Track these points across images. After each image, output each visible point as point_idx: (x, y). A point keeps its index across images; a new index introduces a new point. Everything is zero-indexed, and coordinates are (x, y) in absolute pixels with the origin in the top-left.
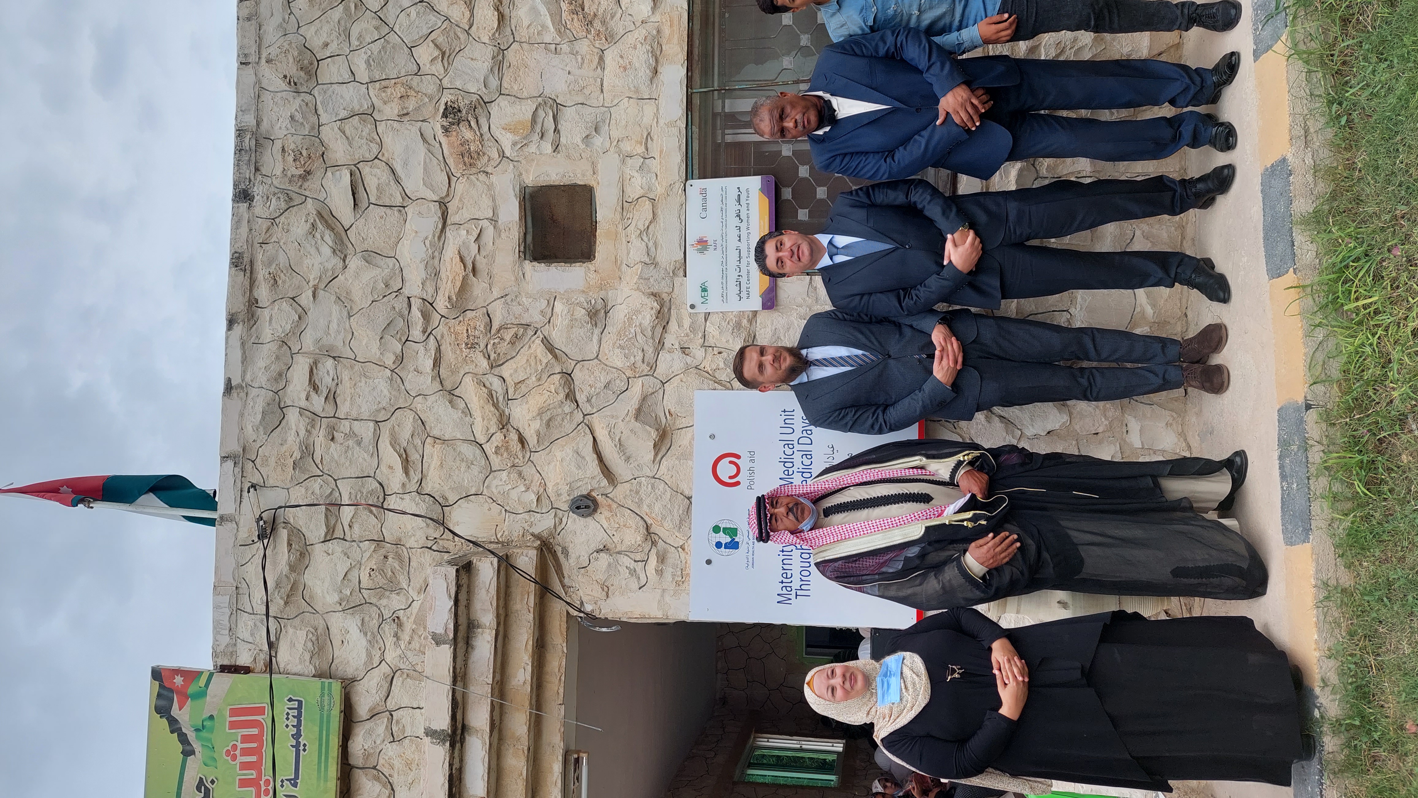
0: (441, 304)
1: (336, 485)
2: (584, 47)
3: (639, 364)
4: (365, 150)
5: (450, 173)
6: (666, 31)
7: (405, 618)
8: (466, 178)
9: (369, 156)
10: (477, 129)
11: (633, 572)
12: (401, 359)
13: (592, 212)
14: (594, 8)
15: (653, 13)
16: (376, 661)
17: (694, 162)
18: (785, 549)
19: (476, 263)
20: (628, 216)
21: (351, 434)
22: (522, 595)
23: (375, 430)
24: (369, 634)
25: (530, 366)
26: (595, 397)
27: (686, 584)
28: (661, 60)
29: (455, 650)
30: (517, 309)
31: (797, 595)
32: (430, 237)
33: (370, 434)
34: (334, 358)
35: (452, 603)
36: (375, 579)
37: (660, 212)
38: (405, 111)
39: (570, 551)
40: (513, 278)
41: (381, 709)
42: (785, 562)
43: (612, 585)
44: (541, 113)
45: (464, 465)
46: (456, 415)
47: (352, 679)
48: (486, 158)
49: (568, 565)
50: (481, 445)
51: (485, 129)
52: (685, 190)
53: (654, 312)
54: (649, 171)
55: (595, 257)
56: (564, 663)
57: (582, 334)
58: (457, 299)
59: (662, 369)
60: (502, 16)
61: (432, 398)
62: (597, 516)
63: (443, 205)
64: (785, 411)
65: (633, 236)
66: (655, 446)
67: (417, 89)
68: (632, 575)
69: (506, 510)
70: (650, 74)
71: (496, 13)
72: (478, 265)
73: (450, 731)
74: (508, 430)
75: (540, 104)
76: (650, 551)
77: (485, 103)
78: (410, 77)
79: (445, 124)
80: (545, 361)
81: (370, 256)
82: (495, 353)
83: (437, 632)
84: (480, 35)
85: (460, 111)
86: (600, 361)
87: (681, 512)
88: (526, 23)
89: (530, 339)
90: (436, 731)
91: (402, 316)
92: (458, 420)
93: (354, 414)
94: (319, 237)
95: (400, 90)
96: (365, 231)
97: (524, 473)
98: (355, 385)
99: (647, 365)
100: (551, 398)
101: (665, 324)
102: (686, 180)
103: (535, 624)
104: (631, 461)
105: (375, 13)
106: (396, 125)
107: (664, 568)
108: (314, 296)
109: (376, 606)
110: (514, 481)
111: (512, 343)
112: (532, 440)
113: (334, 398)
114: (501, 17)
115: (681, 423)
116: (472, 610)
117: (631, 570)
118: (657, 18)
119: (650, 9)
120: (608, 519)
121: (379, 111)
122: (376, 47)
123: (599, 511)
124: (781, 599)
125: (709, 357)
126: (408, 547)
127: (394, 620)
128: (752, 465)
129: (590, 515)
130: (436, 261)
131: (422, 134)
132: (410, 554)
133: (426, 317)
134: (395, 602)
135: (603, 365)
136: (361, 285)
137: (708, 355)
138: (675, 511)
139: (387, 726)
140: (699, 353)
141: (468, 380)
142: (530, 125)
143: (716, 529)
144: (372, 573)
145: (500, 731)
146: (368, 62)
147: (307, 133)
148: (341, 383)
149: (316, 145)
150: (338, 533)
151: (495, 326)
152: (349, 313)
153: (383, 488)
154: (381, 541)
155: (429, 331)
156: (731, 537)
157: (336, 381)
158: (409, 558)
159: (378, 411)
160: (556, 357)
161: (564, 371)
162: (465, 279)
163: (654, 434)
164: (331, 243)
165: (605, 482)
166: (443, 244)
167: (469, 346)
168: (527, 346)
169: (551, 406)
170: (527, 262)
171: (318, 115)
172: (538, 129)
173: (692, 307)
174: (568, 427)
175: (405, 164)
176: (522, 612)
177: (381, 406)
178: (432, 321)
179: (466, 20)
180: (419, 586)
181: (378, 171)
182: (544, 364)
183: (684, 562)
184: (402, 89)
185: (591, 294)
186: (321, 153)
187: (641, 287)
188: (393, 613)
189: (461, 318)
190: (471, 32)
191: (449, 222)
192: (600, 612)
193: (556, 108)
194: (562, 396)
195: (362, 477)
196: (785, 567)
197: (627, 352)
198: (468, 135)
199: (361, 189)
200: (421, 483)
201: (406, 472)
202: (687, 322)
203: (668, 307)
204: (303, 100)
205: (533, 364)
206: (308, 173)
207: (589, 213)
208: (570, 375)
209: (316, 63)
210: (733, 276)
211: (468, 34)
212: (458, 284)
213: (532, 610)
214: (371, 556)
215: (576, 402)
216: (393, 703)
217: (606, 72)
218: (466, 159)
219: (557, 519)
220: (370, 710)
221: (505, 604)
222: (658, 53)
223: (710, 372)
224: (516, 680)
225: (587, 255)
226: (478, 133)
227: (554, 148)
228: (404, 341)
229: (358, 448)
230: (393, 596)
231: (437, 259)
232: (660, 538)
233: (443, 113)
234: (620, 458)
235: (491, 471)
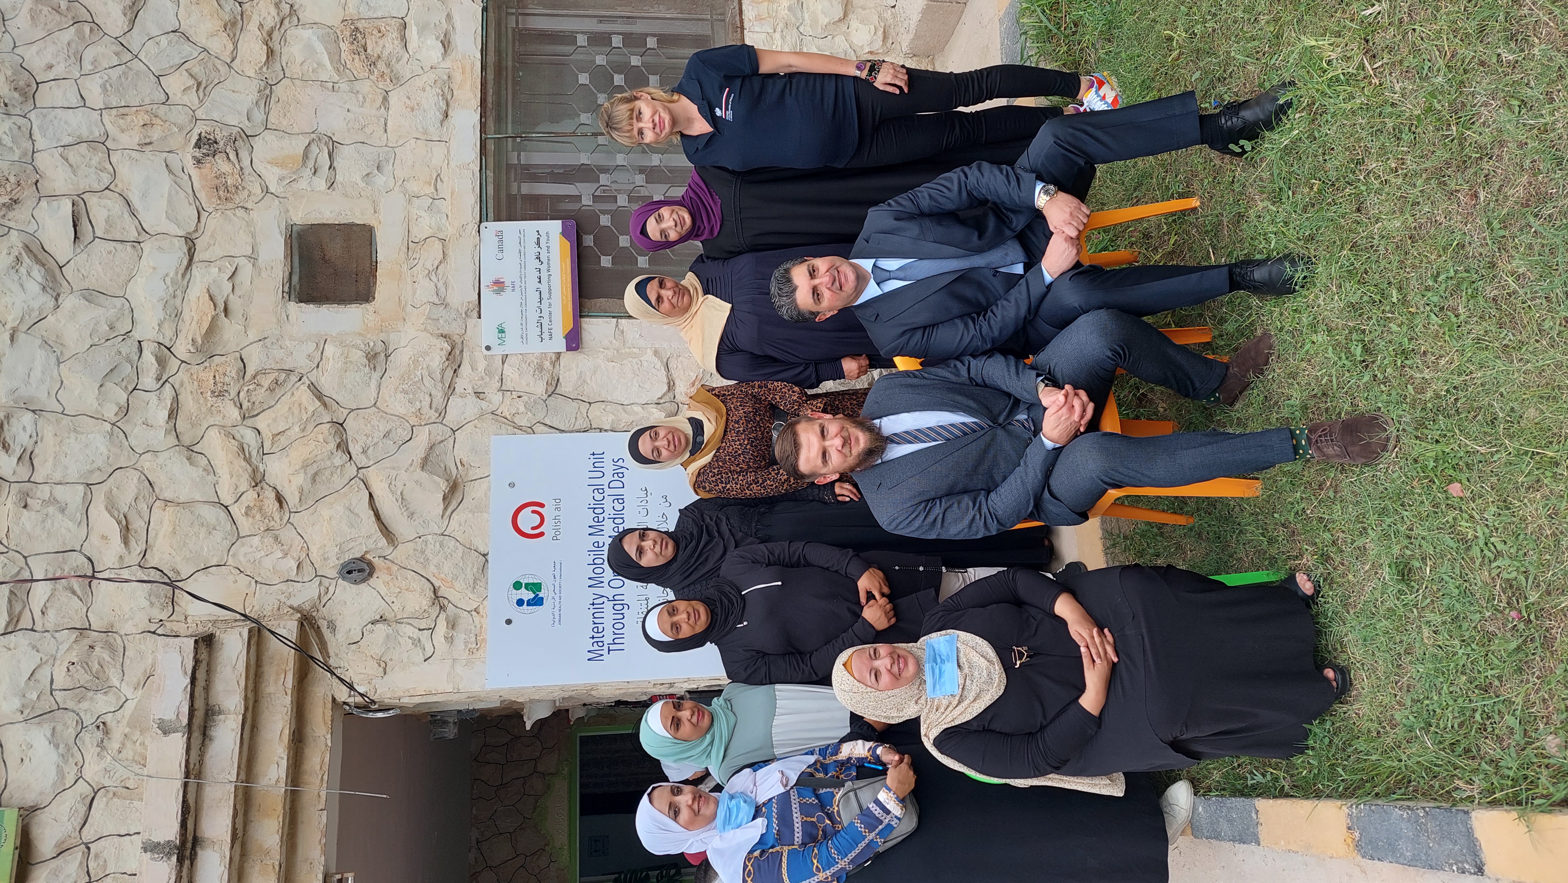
0: (182, 349)
1: (27, 564)
2: (365, 87)
3: (426, 409)
4: (91, 179)
5: (200, 209)
6: (458, 77)
7: (115, 723)
8: (220, 213)
9: (96, 187)
10: (236, 162)
11: (417, 642)
12: (126, 410)
13: (371, 252)
14: (378, 50)
15: (443, 59)
16: (70, 779)
17: (489, 205)
18: (596, 602)
19: (228, 303)
20: (414, 256)
21: (53, 500)
22: (278, 674)
23: (85, 494)
24: (62, 746)
25: (293, 414)
26: (371, 449)
27: (481, 651)
28: (451, 103)
29: (189, 739)
30: (278, 353)
31: (609, 650)
32: (172, 274)
33: (79, 499)
34: (33, 411)
35: (188, 680)
36: (75, 675)
37: (451, 253)
38: (148, 141)
39: (338, 624)
40: (275, 320)
41: (74, 842)
42: (596, 615)
43: (391, 660)
44: (314, 149)
45: (204, 530)
46: (196, 473)
47: (32, 807)
48: (246, 193)
49: (336, 643)
50: (226, 507)
51: (246, 162)
52: (479, 232)
53: (444, 354)
54: (439, 212)
55: (374, 298)
56: (327, 759)
57: (357, 379)
58: (203, 342)
59: (453, 416)
60: (272, 51)
61: (165, 455)
62: (372, 581)
63: (190, 243)
64: (594, 454)
65: (420, 276)
66: (444, 499)
67: (164, 119)
68: (416, 646)
69: (256, 582)
70: (441, 117)
71: (265, 47)
72: (231, 306)
73: (178, 841)
74: (262, 488)
75: (313, 140)
76: (437, 617)
77: (247, 136)
78: (156, 106)
79: (197, 155)
80: (311, 409)
81: (91, 295)
82: (249, 401)
83: (166, 718)
84: (244, 69)
85: (216, 143)
86: (378, 408)
87: (475, 570)
88: (299, 60)
89: (293, 385)
90: (159, 844)
91: (129, 361)
92: (198, 480)
93: (57, 477)
94: (25, 272)
95: (144, 118)
96: (87, 267)
97: (282, 538)
98: (61, 442)
99: (436, 411)
100: (319, 448)
101: (456, 367)
102: (481, 222)
103: (292, 711)
104: (415, 516)
105: (116, 38)
106: (134, 154)
107: (455, 634)
108: (12, 338)
109: (73, 711)
110: (269, 547)
111: (271, 390)
112: (292, 498)
113: (31, 459)
114: (270, 53)
115: (474, 474)
116: (212, 693)
117: (415, 640)
118: (448, 64)
119: (440, 55)
120: (386, 584)
121: (114, 140)
122: (114, 73)
123: (375, 575)
124: (591, 655)
125: (507, 401)
126: (123, 633)
127: (98, 727)
128: (557, 513)
129: (364, 581)
130: (178, 301)
131: (167, 166)
132: (126, 642)
133: (161, 362)
134: (102, 704)
135: (381, 414)
136: (77, 326)
137: (505, 399)
138: (468, 569)
139: (81, 863)
140: (496, 398)
141: (213, 433)
142: (301, 159)
143: (517, 586)
144: (71, 668)
145: (243, 845)
146: (104, 87)
147: (17, 159)
148: (41, 441)
149: (28, 171)
150: (25, 622)
151: (250, 372)
152: (58, 359)
153: (92, 563)
154: (86, 629)
155: (164, 379)
156: (534, 593)
157: (35, 438)
158: (124, 647)
159: (91, 472)
160: (325, 405)
161: (335, 420)
162: (214, 319)
163: (444, 486)
164: (40, 279)
165: (383, 542)
166: (188, 282)
167: (216, 394)
168: (290, 393)
169: (319, 457)
170: (292, 303)
171: (33, 141)
172: (310, 164)
173: (488, 348)
174: (338, 482)
175: (144, 196)
176: (277, 695)
177: (95, 466)
178: (168, 368)
179: (228, 52)
180: (136, 680)
181: (109, 202)
182: (310, 413)
183: (478, 627)
184: (146, 116)
185: (369, 336)
186: (34, 180)
187: (429, 328)
188: (98, 718)
189: (206, 364)
190: (233, 65)
191: (196, 258)
192: (376, 692)
193: (333, 146)
194: (332, 445)
195: (64, 552)
196: (596, 621)
197: (411, 396)
198: (225, 167)
199: (84, 221)
200: (144, 555)
201: (126, 541)
202: (481, 365)
203: (460, 349)
204: (14, 123)
205: (296, 412)
206: (15, 201)
207: (368, 252)
208: (341, 425)
209: (35, 86)
210: (533, 316)
211: (230, 67)
212: (206, 325)
213: (289, 692)
214: (70, 648)
215: (349, 453)
216: (92, 831)
217: (390, 112)
218: (221, 193)
219: (322, 588)
220: (57, 845)
221: (255, 687)
222: (449, 97)
223: (509, 417)
224: (267, 778)
225: (365, 296)
226: (237, 166)
227: (329, 184)
228: (130, 389)
229: (60, 516)
230: (100, 696)
231: (180, 299)
232: (449, 602)
233: (196, 144)
234: (402, 514)
235: (239, 537)
